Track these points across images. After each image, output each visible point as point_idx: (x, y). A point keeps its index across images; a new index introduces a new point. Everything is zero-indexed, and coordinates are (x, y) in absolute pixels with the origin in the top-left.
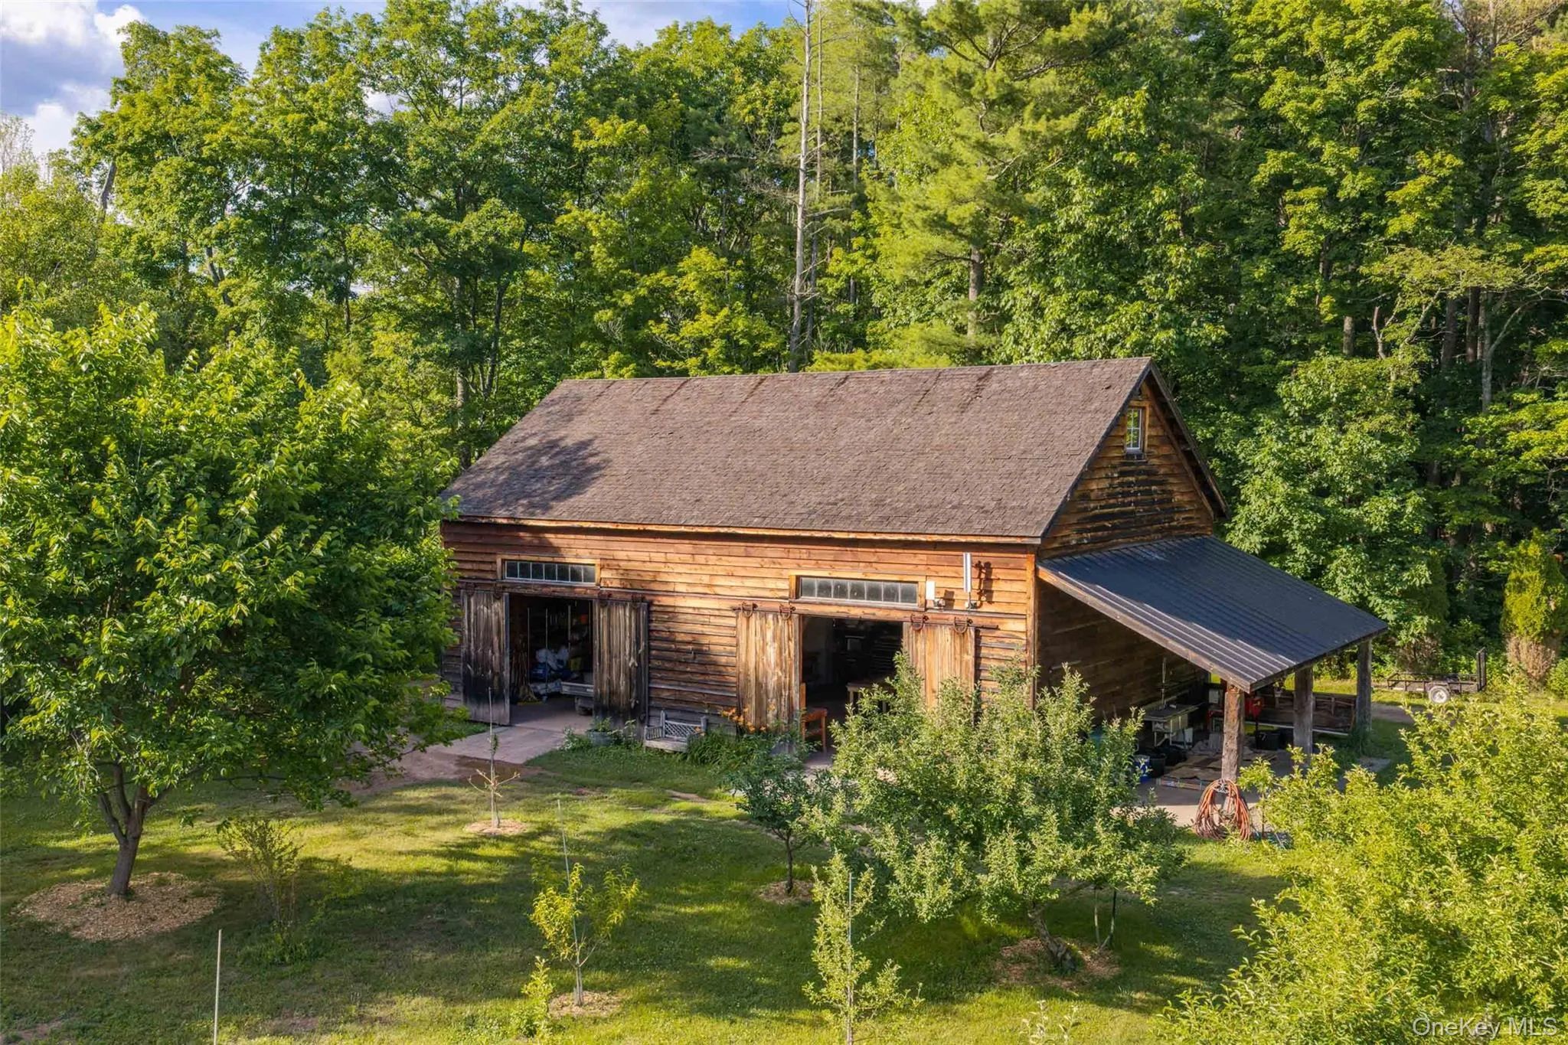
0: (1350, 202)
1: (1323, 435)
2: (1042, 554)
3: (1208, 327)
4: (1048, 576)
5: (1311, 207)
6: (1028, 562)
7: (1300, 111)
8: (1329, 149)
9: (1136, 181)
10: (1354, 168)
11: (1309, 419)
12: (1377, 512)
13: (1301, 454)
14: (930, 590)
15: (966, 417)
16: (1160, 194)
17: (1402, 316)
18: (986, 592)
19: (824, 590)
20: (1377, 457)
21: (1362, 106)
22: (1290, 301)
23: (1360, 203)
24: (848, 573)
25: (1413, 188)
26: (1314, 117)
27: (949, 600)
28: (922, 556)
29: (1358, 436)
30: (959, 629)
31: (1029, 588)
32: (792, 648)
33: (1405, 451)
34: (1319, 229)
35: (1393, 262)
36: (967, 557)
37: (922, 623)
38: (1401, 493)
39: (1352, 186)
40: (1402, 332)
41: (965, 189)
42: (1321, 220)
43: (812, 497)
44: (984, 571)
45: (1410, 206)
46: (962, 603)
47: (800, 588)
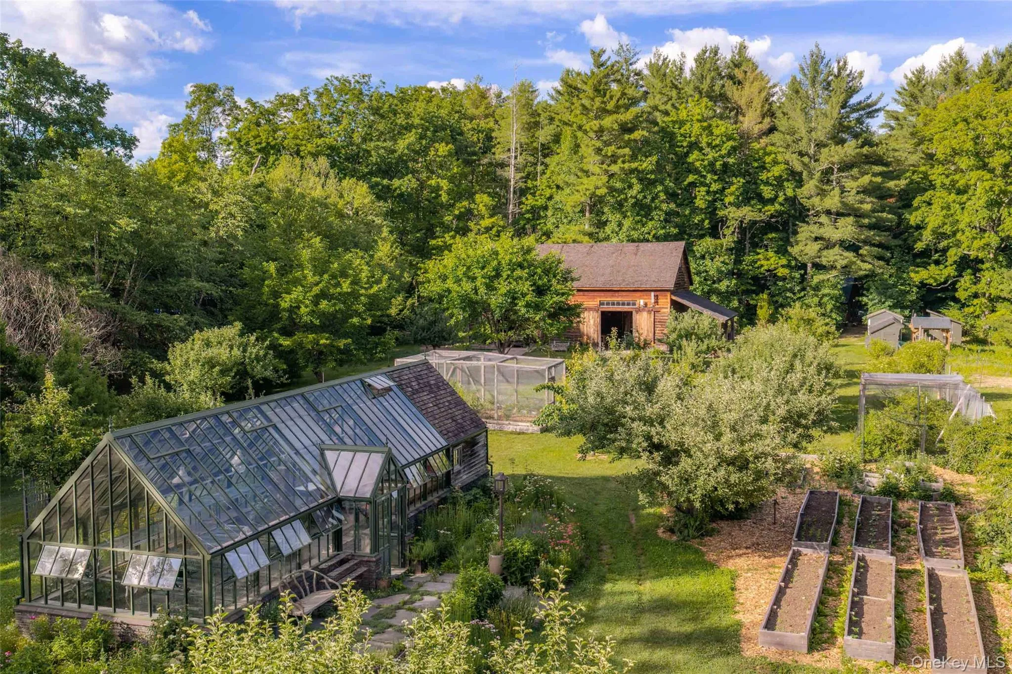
0: (714, 192)
1: (708, 262)
2: (673, 293)
3: (672, 229)
4: (674, 298)
5: (704, 193)
6: (669, 294)
7: (701, 165)
8: (709, 176)
9: (653, 183)
10: (715, 181)
11: (703, 257)
12: (723, 286)
13: (702, 268)
14: (642, 302)
15: (638, 257)
16: (660, 188)
17: (728, 227)
18: (656, 302)
19: (608, 304)
20: (723, 269)
21: (718, 163)
22: (696, 221)
23: (715, 193)
24: (615, 299)
25: (733, 188)
26: (705, 167)
27: (646, 304)
28: (639, 294)
29: (718, 262)
30: (649, 312)
31: (669, 300)
32: (599, 320)
33: (730, 267)
34: (706, 200)
35: (725, 212)
36: (653, 294)
37: (639, 310)
38: (730, 280)
39: (715, 187)
40: (728, 232)
41: (600, 184)
42: (707, 197)
43: (602, 279)
44: (656, 297)
45: (731, 194)
46: (650, 306)
47: (601, 304)
